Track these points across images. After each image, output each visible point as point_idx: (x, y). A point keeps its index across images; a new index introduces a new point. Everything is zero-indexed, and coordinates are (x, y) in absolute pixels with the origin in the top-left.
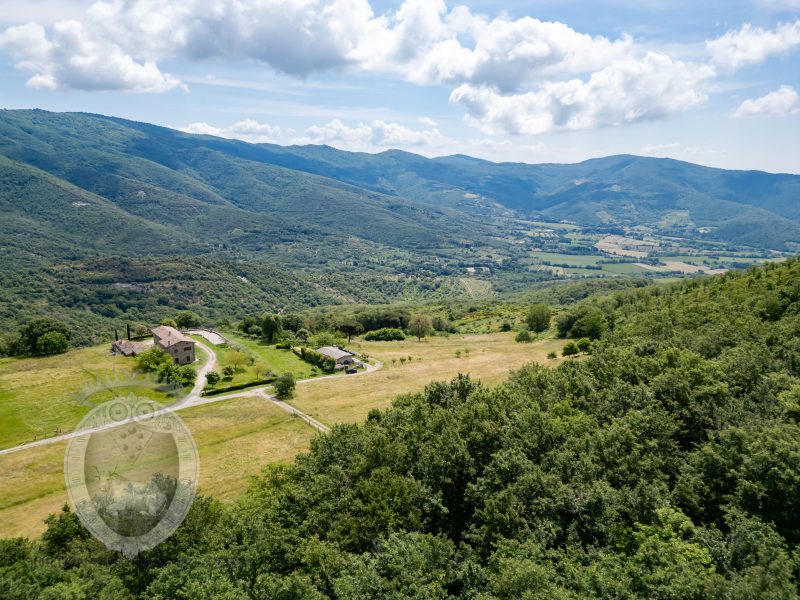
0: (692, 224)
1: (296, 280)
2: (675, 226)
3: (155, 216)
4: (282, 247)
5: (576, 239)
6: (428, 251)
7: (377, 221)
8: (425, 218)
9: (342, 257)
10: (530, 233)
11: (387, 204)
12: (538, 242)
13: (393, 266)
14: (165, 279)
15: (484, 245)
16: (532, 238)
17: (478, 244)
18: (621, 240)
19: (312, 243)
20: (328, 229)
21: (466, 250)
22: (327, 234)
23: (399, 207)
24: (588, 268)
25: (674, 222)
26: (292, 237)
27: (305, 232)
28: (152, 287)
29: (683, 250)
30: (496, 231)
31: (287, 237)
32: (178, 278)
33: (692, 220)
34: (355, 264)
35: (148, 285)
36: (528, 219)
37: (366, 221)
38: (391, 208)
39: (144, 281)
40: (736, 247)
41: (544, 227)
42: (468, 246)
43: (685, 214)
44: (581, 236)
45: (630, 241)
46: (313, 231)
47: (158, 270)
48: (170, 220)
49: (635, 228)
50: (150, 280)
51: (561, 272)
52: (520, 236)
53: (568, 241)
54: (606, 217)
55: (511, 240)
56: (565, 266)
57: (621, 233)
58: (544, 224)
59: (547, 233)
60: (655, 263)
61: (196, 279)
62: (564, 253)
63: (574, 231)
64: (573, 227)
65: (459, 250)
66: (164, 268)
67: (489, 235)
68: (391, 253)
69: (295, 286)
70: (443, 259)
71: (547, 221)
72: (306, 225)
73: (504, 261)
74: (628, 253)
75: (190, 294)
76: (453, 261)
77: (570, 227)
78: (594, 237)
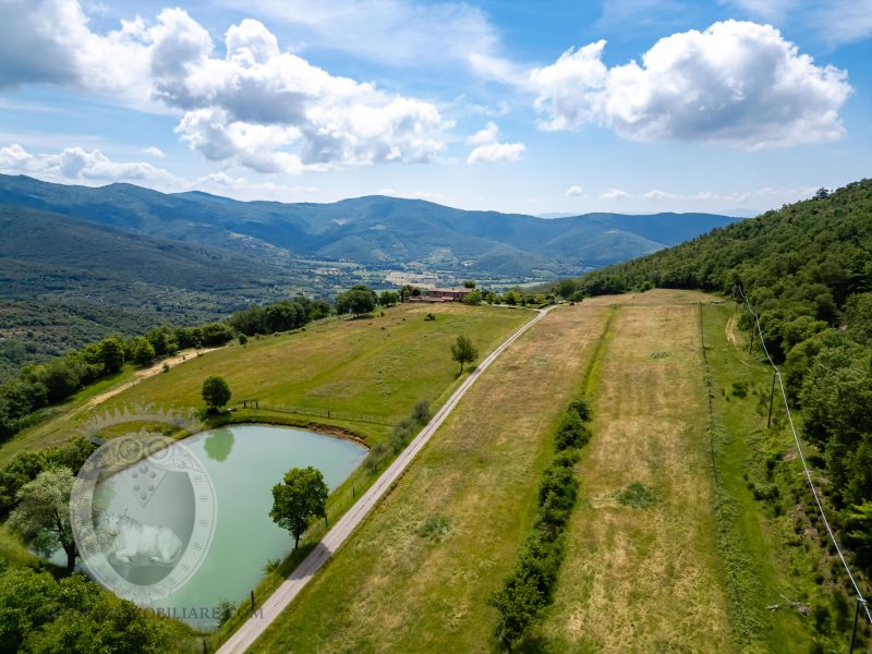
0: (456, 260)
2: (443, 261)
5: (365, 276)
6: (230, 292)
7: (153, 262)
8: (205, 258)
9: (138, 303)
10: (319, 272)
11: (155, 245)
13: (204, 309)
14: (12, 327)
15: (287, 283)
16: (324, 276)
17: (281, 283)
18: (405, 275)
19: (90, 290)
21: (271, 290)
22: (104, 279)
23: (171, 247)
25: (441, 257)
29: (460, 281)
30: (285, 270)
32: (25, 324)
33: (455, 255)
34: (158, 309)
36: (307, 259)
37: (140, 262)
38: (162, 248)
40: (499, 276)
41: (327, 266)
42: (271, 285)
43: (447, 251)
44: (367, 273)
45: (412, 276)
46: (84, 277)
49: (411, 264)
52: (311, 275)
53: (359, 278)
54: (382, 255)
55: (305, 278)
57: (402, 269)
58: (325, 263)
59: (333, 271)
61: (48, 324)
63: (358, 268)
64: (356, 265)
65: (264, 290)
67: (282, 274)
68: (193, 295)
70: (254, 300)
71: (328, 260)
73: (316, 298)
75: (52, 341)
76: (264, 301)
77: (353, 265)
78: (381, 273)
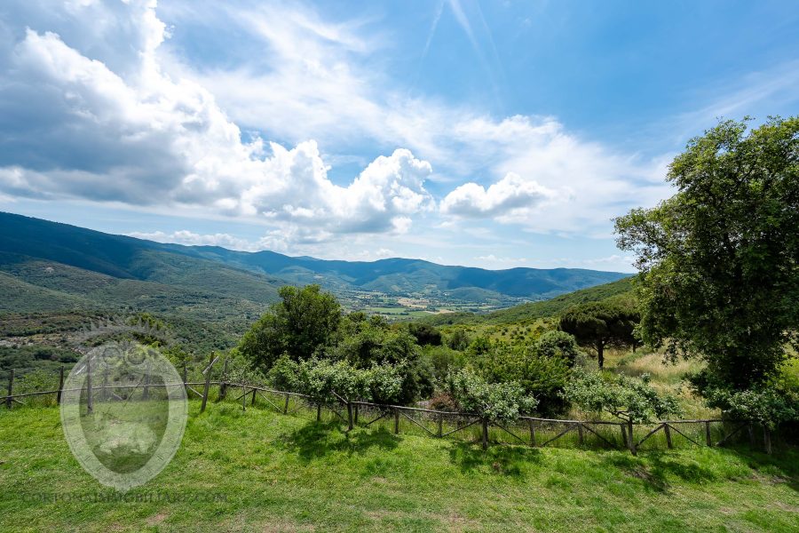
0: (440, 292)
1: (205, 328)
3: (60, 287)
4: (185, 308)
5: (386, 299)
7: (261, 289)
9: (237, 314)
10: (359, 297)
12: (366, 301)
16: (362, 299)
18: (409, 300)
19: (211, 304)
20: (224, 295)
22: (224, 298)
24: (402, 314)
26: (195, 300)
27: (206, 297)
28: (31, 341)
29: (442, 304)
31: (190, 301)
32: (69, 330)
34: (248, 318)
35: (27, 339)
37: (254, 289)
38: (270, 282)
39: (21, 335)
43: (435, 286)
44: (387, 298)
45: (414, 300)
46: (212, 296)
47: (45, 323)
48: (77, 290)
50: (31, 334)
51: (388, 317)
52: (354, 299)
53: (382, 301)
54: (397, 289)
55: (350, 300)
56: (389, 314)
57: (408, 296)
59: (368, 297)
60: (434, 310)
62: (384, 307)
63: (382, 296)
64: (381, 294)
66: (52, 321)
69: (205, 333)
71: (366, 291)
72: (205, 292)
74: (418, 306)
77: (379, 294)
78: (395, 299)
